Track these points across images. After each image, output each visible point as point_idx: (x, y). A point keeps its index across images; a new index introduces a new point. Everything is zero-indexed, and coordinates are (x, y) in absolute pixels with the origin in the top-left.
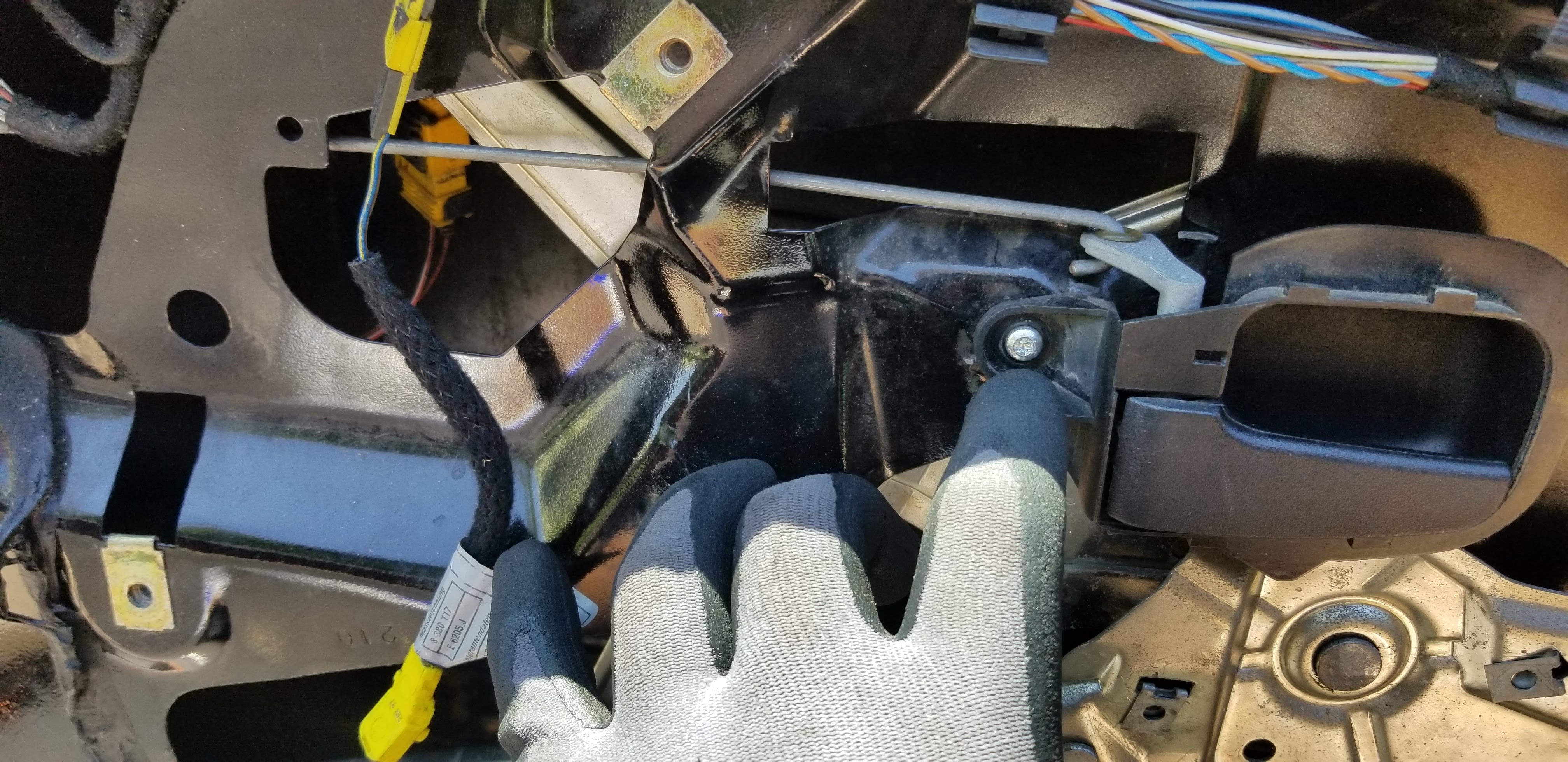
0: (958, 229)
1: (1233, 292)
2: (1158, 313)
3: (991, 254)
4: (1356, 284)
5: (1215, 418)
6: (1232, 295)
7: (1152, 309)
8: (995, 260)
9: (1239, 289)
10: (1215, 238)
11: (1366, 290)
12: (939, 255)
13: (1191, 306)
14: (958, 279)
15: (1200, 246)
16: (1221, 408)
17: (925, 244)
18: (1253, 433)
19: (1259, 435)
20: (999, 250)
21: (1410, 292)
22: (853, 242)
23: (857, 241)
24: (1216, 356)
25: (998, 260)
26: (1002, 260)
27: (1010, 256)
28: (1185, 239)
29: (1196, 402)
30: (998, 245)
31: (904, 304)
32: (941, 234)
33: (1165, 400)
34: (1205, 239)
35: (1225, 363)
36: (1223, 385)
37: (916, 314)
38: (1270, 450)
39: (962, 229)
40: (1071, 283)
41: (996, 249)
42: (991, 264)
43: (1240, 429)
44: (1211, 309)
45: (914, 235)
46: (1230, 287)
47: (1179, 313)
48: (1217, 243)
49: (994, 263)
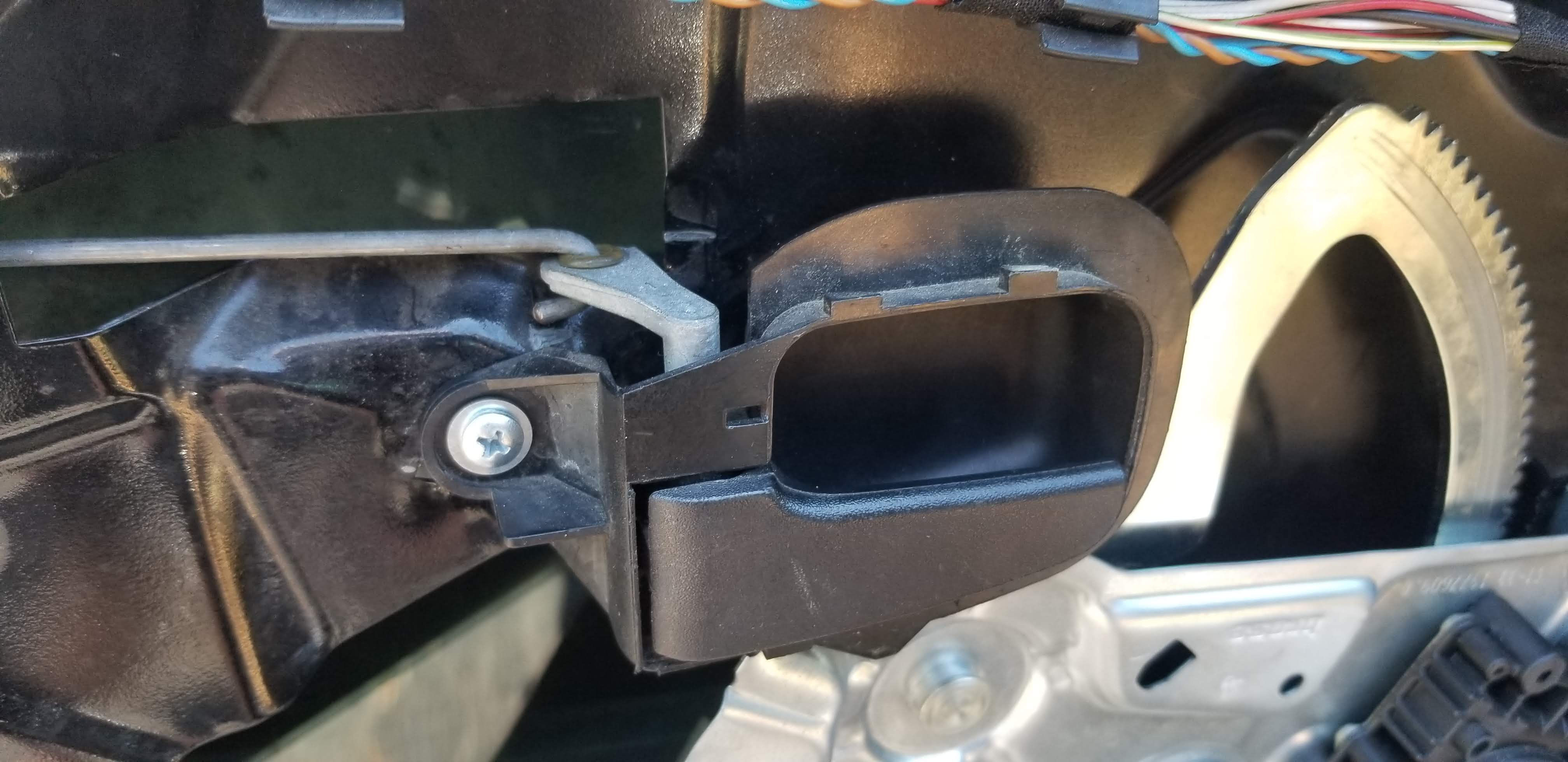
0: (348, 279)
1: (758, 317)
2: (666, 372)
3: (405, 309)
4: (909, 278)
5: (769, 496)
6: (758, 323)
7: (658, 366)
8: (413, 318)
9: (767, 312)
10: (712, 236)
11: (924, 283)
12: (325, 324)
13: (706, 350)
14: (361, 357)
15: (695, 249)
16: (773, 479)
17: (300, 312)
18: (820, 501)
19: (828, 501)
20: (417, 303)
21: (974, 276)
22: (178, 331)
23: (184, 329)
24: (754, 412)
25: (418, 318)
26: (424, 316)
27: (434, 308)
28: (675, 242)
29: (740, 478)
30: (414, 290)
31: (286, 409)
32: (323, 292)
33: (699, 486)
34: (700, 238)
35: (767, 417)
36: (770, 447)
37: (307, 420)
38: (846, 518)
39: (354, 278)
40: (532, 331)
41: (411, 301)
42: (408, 325)
43: (802, 499)
44: (735, 351)
45: (280, 299)
46: (755, 312)
47: (695, 364)
48: (715, 241)
49: (412, 323)
